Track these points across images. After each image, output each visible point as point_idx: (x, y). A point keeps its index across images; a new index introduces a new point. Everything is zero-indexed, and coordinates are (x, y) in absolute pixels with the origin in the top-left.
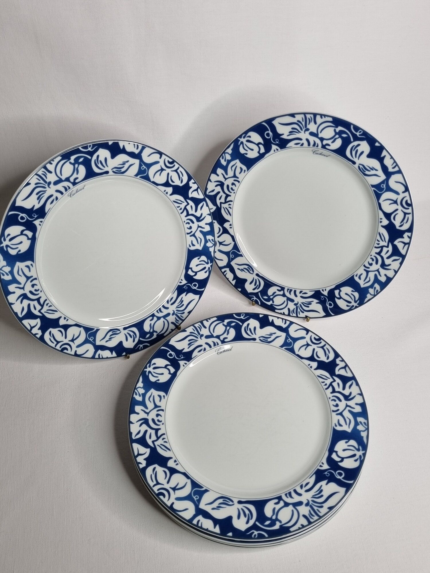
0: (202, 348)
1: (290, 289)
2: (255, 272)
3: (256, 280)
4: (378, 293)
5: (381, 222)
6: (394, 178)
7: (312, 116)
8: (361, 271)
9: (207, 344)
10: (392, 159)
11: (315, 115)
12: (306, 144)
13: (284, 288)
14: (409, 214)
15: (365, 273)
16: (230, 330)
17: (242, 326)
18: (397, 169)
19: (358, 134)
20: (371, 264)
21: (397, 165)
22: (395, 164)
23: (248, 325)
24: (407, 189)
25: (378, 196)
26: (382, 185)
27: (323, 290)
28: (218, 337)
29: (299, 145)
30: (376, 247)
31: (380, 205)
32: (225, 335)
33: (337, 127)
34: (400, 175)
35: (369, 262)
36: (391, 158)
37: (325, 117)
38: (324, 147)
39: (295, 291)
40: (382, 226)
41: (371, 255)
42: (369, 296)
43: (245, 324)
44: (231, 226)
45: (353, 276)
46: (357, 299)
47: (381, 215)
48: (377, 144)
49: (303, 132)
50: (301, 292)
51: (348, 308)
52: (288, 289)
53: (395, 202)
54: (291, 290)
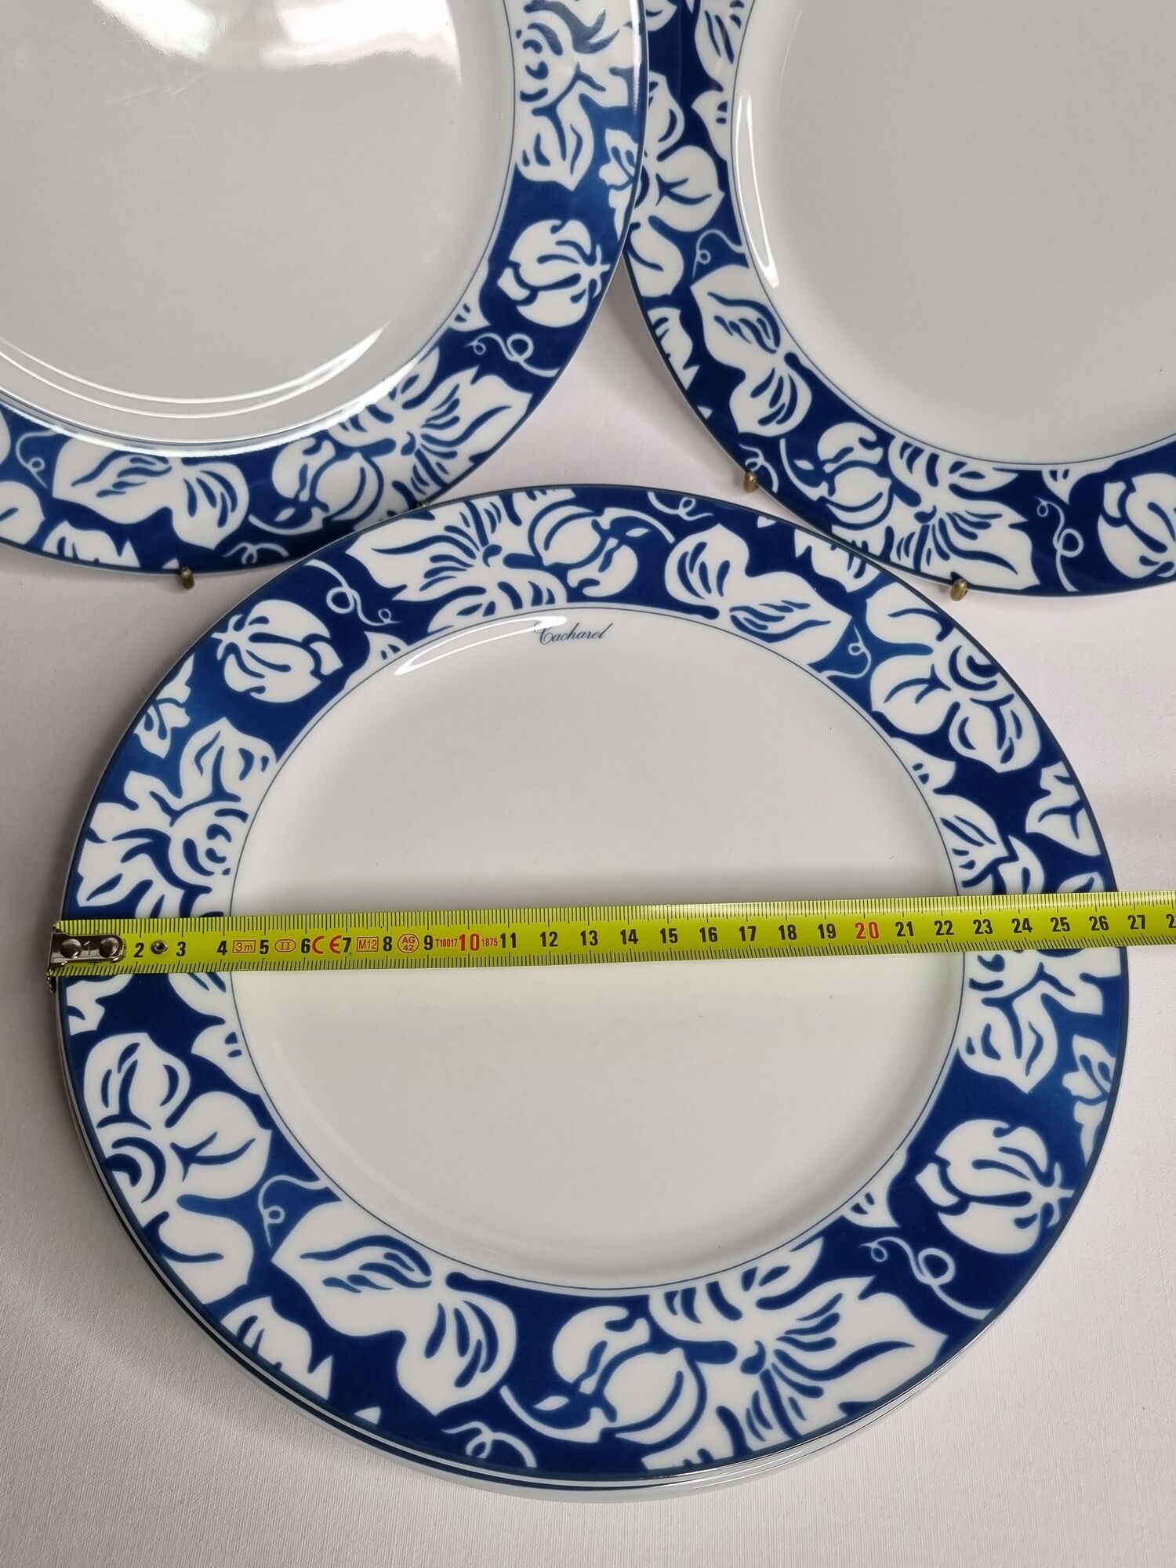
0: (483, 600)
9: (505, 587)
16: (616, 555)
17: (670, 548)
23: (701, 547)
28: (560, 571)
32: (591, 571)
43: (689, 544)
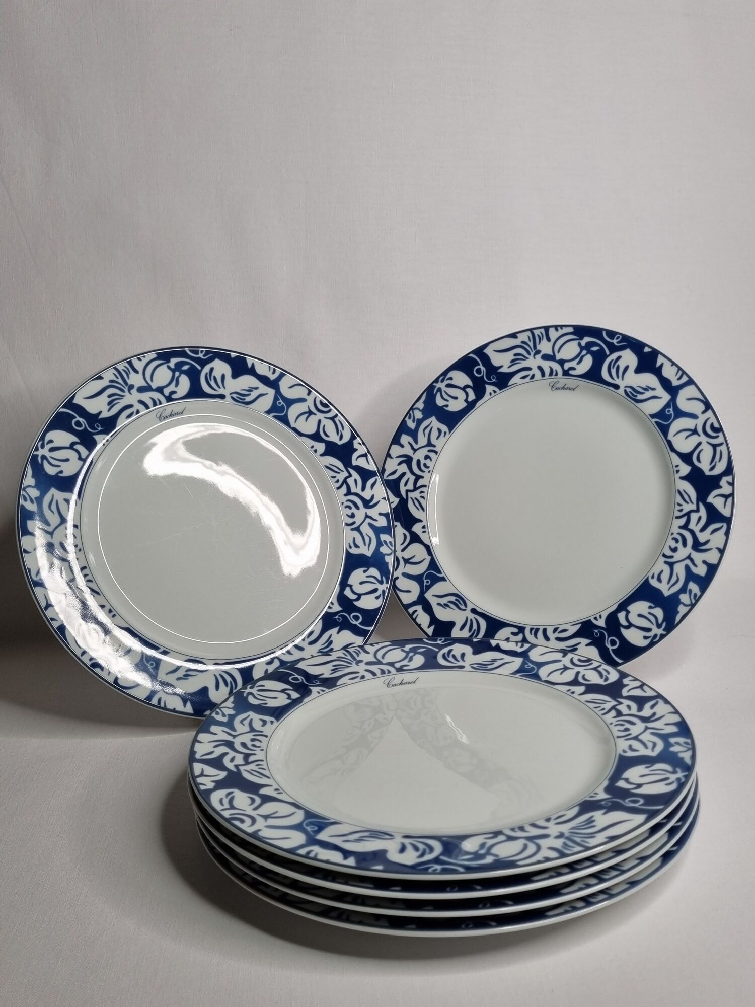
1: (535, 627)
2: (470, 606)
3: (471, 620)
4: (698, 599)
5: (678, 471)
6: (683, 395)
7: (543, 331)
8: (661, 566)
10: (674, 366)
11: (547, 329)
12: (538, 374)
13: (524, 628)
14: (721, 444)
15: (667, 569)
18: (685, 379)
19: (615, 341)
20: (675, 550)
21: (684, 373)
22: (680, 373)
24: (708, 406)
25: (665, 430)
26: (667, 410)
27: (596, 618)
29: (528, 379)
30: (678, 517)
31: (670, 443)
33: (582, 339)
34: (692, 387)
35: (670, 547)
36: (672, 365)
37: (562, 329)
38: (566, 373)
39: (545, 631)
40: (682, 478)
41: (672, 534)
42: (682, 610)
44: (424, 530)
45: (647, 580)
46: (660, 621)
47: (676, 460)
48: (647, 350)
49: (531, 357)
50: (555, 630)
51: (647, 642)
52: (531, 629)
53: (694, 432)
54: (537, 630)
